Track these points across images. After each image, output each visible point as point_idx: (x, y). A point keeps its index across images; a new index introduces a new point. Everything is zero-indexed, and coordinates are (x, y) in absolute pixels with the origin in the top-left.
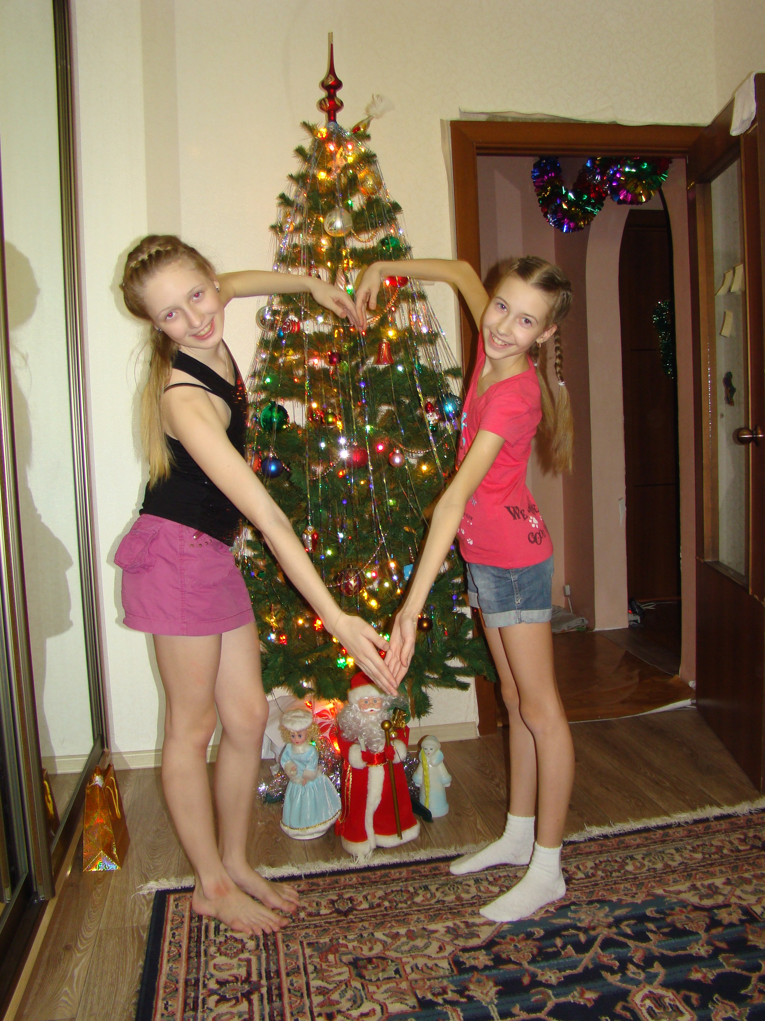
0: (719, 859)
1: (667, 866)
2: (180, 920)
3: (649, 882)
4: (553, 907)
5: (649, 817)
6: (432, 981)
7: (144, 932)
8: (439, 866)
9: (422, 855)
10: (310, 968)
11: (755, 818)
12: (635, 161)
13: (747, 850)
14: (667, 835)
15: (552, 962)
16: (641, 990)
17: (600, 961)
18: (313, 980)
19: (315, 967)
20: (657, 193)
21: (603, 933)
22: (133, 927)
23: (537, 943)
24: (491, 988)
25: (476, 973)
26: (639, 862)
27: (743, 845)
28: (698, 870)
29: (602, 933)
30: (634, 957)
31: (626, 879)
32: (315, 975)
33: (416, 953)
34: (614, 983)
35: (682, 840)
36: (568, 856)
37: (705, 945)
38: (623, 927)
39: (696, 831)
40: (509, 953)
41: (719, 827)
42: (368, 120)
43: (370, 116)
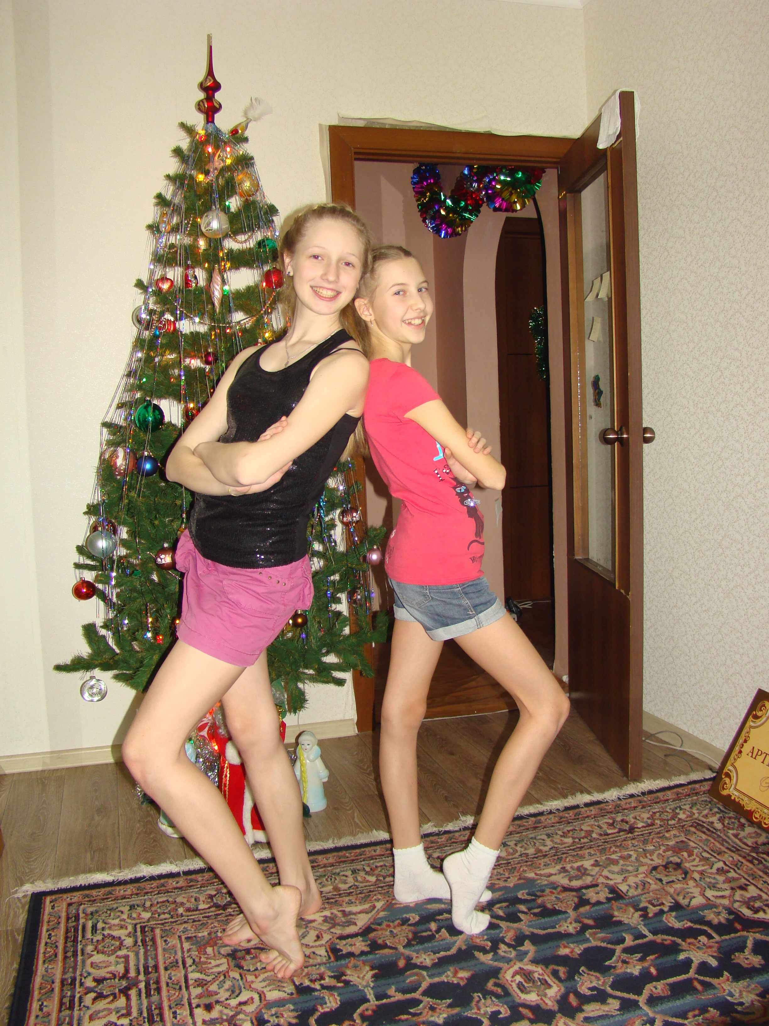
0: (588, 843)
1: (538, 851)
2: (56, 921)
3: (521, 866)
6: (310, 968)
7: (19, 935)
10: (189, 961)
11: (623, 803)
12: (510, 170)
13: (614, 833)
14: (539, 822)
15: (426, 945)
16: (511, 967)
17: (473, 942)
18: (192, 972)
19: (194, 960)
20: (532, 201)
22: (7, 931)
23: (413, 928)
24: (367, 972)
25: (352, 958)
26: (511, 848)
27: (611, 829)
28: (568, 853)
30: (505, 937)
32: (194, 967)
34: (486, 962)
35: (553, 826)
36: (443, 844)
37: (573, 922)
38: (495, 910)
39: (567, 818)
40: (385, 939)
41: (588, 813)
42: (246, 122)
43: (248, 119)
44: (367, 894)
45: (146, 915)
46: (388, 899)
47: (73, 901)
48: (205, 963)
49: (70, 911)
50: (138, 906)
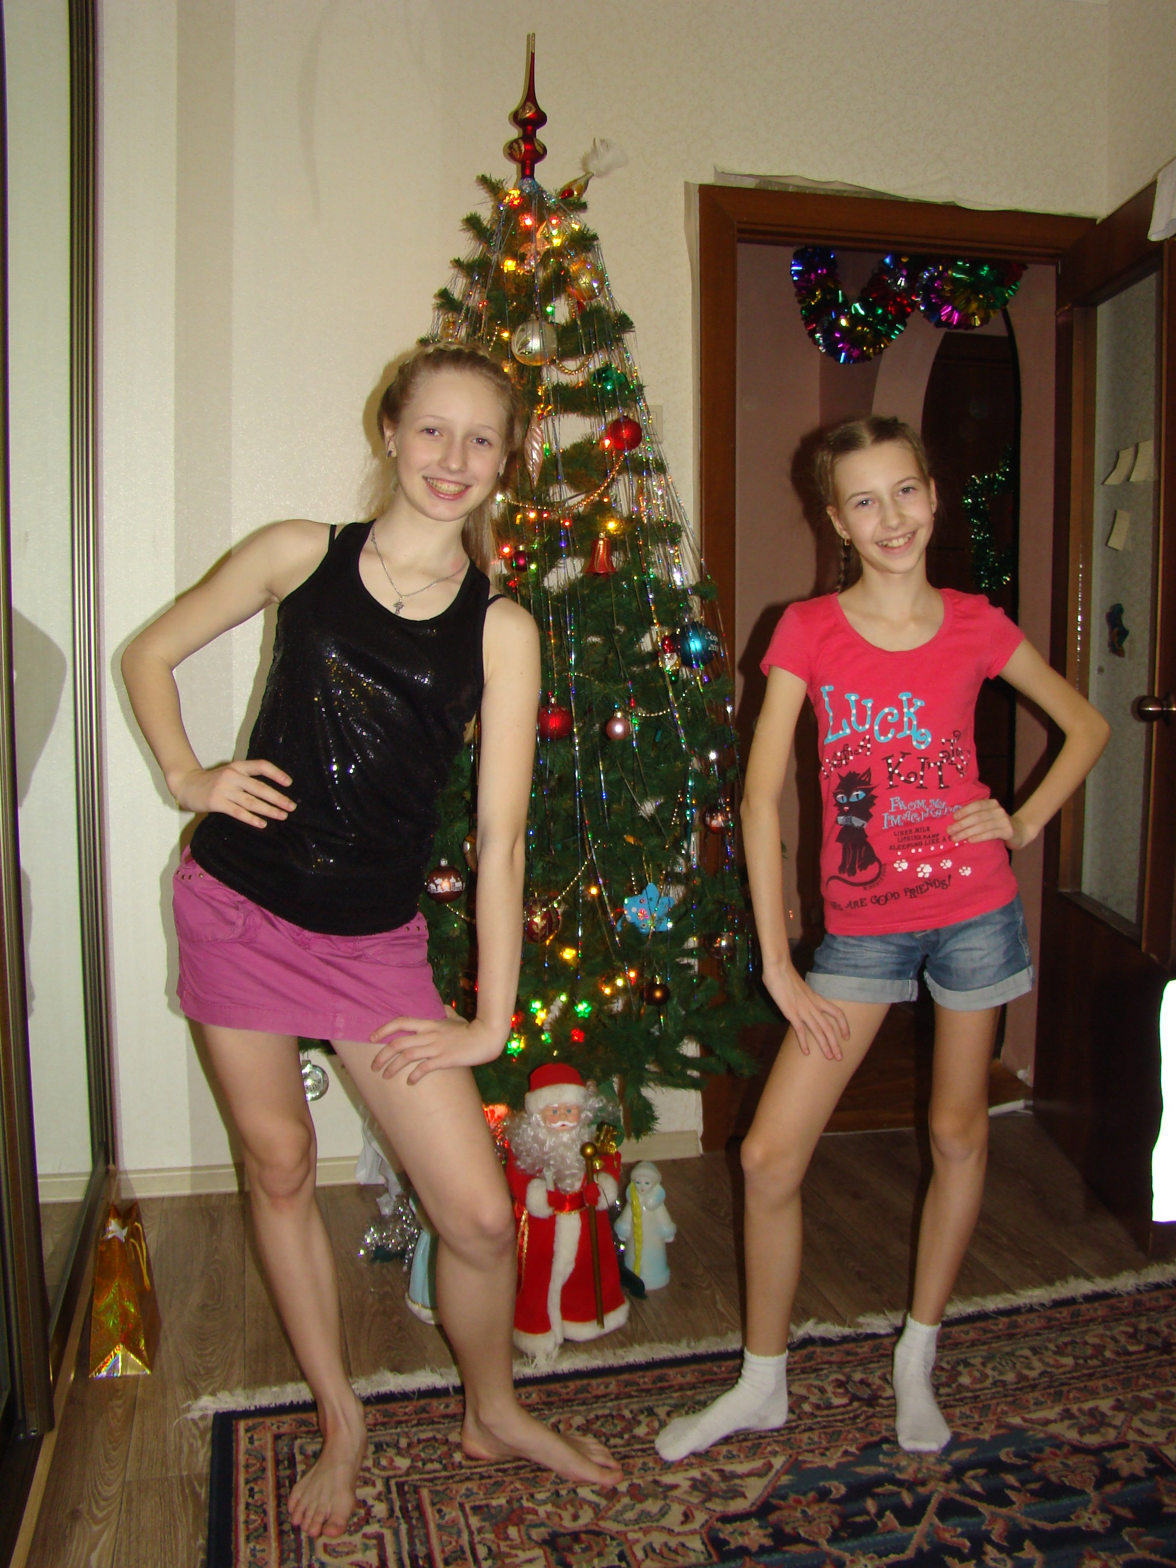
0: (1099, 1366)
1: (1021, 1378)
2: (258, 1465)
3: (998, 1404)
4: (854, 1446)
5: (983, 1295)
7: (201, 1487)
8: (666, 1374)
9: (637, 1354)
10: (482, 1551)
11: (1145, 1297)
13: (1139, 1352)
14: (1015, 1325)
15: (864, 1540)
17: (939, 1538)
19: (490, 1549)
20: (1000, 315)
21: (939, 1490)
22: (182, 1477)
23: (837, 1507)
25: (747, 1559)
26: (978, 1370)
27: (1132, 1344)
28: (1070, 1384)
29: (936, 1490)
30: (990, 1532)
31: (961, 1400)
32: (489, 1562)
33: (648, 1524)
35: (1038, 1334)
36: (866, 1358)
37: (1098, 1512)
38: (968, 1481)
39: (1058, 1320)
40: (796, 1525)
41: (1092, 1314)
42: (585, 179)
43: (587, 173)
44: (756, 1442)
45: (403, 1463)
46: (790, 1452)
47: (282, 1430)
48: (509, 1555)
49: (279, 1449)
50: (388, 1445)
